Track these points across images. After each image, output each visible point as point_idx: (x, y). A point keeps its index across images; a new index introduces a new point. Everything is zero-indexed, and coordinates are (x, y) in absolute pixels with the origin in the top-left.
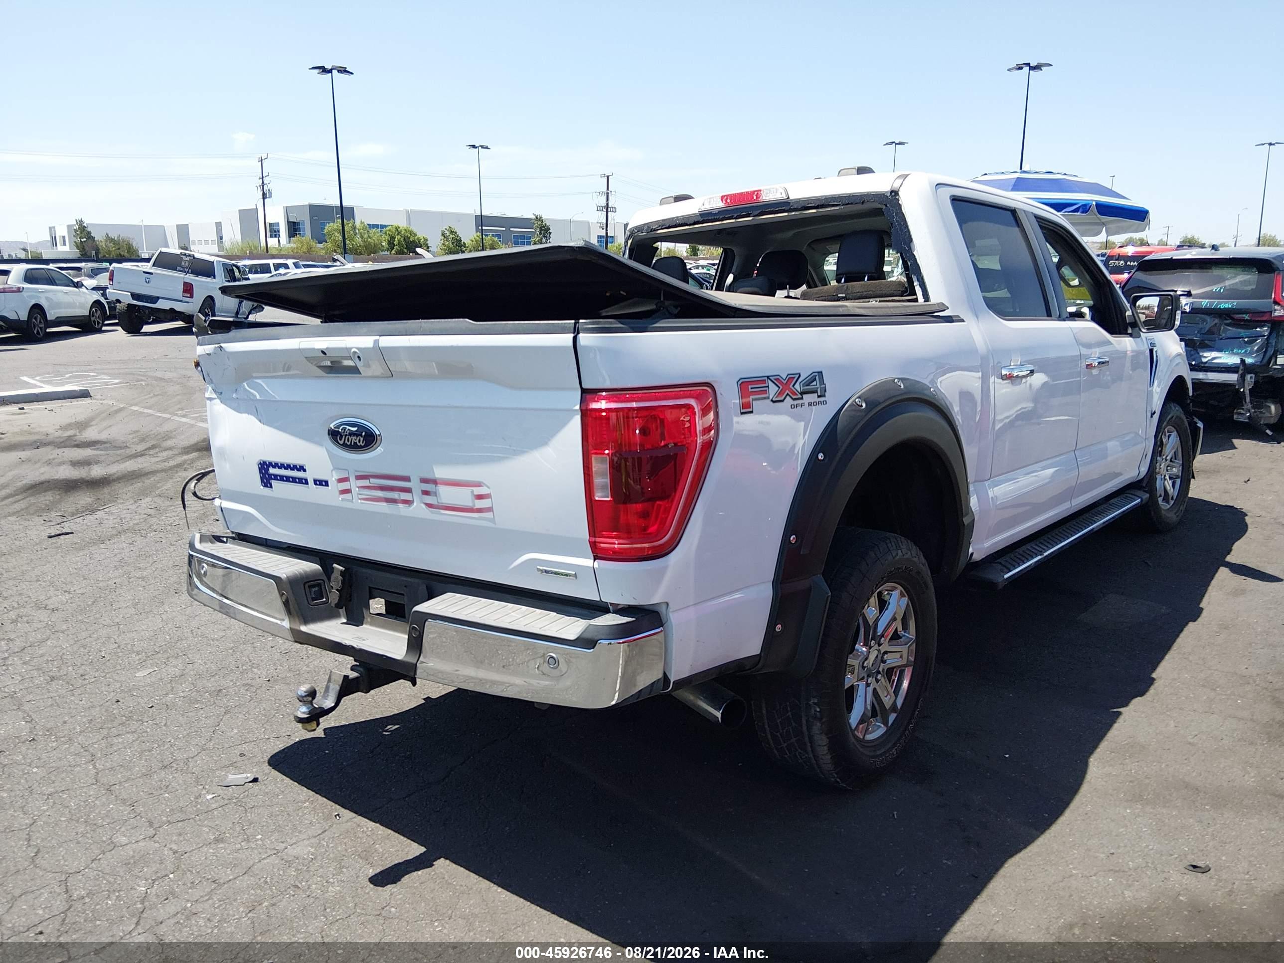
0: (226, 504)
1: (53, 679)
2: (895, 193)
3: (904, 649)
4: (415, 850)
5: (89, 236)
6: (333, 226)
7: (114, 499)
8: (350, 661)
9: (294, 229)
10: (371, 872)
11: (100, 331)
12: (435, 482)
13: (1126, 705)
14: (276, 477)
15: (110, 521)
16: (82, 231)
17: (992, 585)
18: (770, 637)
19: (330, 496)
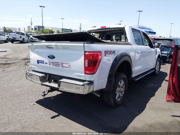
0: (32, 66)
1: (4, 90)
2: (124, 27)
3: (123, 89)
4: (57, 114)
5: (6, 29)
6: (41, 29)
7: (11, 66)
8: (49, 88)
9: (35, 29)
10: (51, 117)
11: (8, 43)
12: (63, 63)
13: (151, 98)
14: (39, 62)
15: (11, 69)
16: (5, 28)
17: (135, 81)
18: (107, 86)
19: (48, 65)
